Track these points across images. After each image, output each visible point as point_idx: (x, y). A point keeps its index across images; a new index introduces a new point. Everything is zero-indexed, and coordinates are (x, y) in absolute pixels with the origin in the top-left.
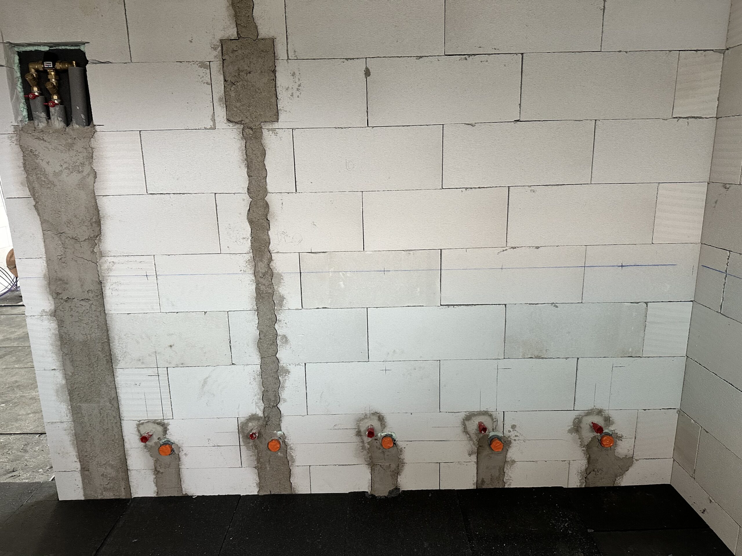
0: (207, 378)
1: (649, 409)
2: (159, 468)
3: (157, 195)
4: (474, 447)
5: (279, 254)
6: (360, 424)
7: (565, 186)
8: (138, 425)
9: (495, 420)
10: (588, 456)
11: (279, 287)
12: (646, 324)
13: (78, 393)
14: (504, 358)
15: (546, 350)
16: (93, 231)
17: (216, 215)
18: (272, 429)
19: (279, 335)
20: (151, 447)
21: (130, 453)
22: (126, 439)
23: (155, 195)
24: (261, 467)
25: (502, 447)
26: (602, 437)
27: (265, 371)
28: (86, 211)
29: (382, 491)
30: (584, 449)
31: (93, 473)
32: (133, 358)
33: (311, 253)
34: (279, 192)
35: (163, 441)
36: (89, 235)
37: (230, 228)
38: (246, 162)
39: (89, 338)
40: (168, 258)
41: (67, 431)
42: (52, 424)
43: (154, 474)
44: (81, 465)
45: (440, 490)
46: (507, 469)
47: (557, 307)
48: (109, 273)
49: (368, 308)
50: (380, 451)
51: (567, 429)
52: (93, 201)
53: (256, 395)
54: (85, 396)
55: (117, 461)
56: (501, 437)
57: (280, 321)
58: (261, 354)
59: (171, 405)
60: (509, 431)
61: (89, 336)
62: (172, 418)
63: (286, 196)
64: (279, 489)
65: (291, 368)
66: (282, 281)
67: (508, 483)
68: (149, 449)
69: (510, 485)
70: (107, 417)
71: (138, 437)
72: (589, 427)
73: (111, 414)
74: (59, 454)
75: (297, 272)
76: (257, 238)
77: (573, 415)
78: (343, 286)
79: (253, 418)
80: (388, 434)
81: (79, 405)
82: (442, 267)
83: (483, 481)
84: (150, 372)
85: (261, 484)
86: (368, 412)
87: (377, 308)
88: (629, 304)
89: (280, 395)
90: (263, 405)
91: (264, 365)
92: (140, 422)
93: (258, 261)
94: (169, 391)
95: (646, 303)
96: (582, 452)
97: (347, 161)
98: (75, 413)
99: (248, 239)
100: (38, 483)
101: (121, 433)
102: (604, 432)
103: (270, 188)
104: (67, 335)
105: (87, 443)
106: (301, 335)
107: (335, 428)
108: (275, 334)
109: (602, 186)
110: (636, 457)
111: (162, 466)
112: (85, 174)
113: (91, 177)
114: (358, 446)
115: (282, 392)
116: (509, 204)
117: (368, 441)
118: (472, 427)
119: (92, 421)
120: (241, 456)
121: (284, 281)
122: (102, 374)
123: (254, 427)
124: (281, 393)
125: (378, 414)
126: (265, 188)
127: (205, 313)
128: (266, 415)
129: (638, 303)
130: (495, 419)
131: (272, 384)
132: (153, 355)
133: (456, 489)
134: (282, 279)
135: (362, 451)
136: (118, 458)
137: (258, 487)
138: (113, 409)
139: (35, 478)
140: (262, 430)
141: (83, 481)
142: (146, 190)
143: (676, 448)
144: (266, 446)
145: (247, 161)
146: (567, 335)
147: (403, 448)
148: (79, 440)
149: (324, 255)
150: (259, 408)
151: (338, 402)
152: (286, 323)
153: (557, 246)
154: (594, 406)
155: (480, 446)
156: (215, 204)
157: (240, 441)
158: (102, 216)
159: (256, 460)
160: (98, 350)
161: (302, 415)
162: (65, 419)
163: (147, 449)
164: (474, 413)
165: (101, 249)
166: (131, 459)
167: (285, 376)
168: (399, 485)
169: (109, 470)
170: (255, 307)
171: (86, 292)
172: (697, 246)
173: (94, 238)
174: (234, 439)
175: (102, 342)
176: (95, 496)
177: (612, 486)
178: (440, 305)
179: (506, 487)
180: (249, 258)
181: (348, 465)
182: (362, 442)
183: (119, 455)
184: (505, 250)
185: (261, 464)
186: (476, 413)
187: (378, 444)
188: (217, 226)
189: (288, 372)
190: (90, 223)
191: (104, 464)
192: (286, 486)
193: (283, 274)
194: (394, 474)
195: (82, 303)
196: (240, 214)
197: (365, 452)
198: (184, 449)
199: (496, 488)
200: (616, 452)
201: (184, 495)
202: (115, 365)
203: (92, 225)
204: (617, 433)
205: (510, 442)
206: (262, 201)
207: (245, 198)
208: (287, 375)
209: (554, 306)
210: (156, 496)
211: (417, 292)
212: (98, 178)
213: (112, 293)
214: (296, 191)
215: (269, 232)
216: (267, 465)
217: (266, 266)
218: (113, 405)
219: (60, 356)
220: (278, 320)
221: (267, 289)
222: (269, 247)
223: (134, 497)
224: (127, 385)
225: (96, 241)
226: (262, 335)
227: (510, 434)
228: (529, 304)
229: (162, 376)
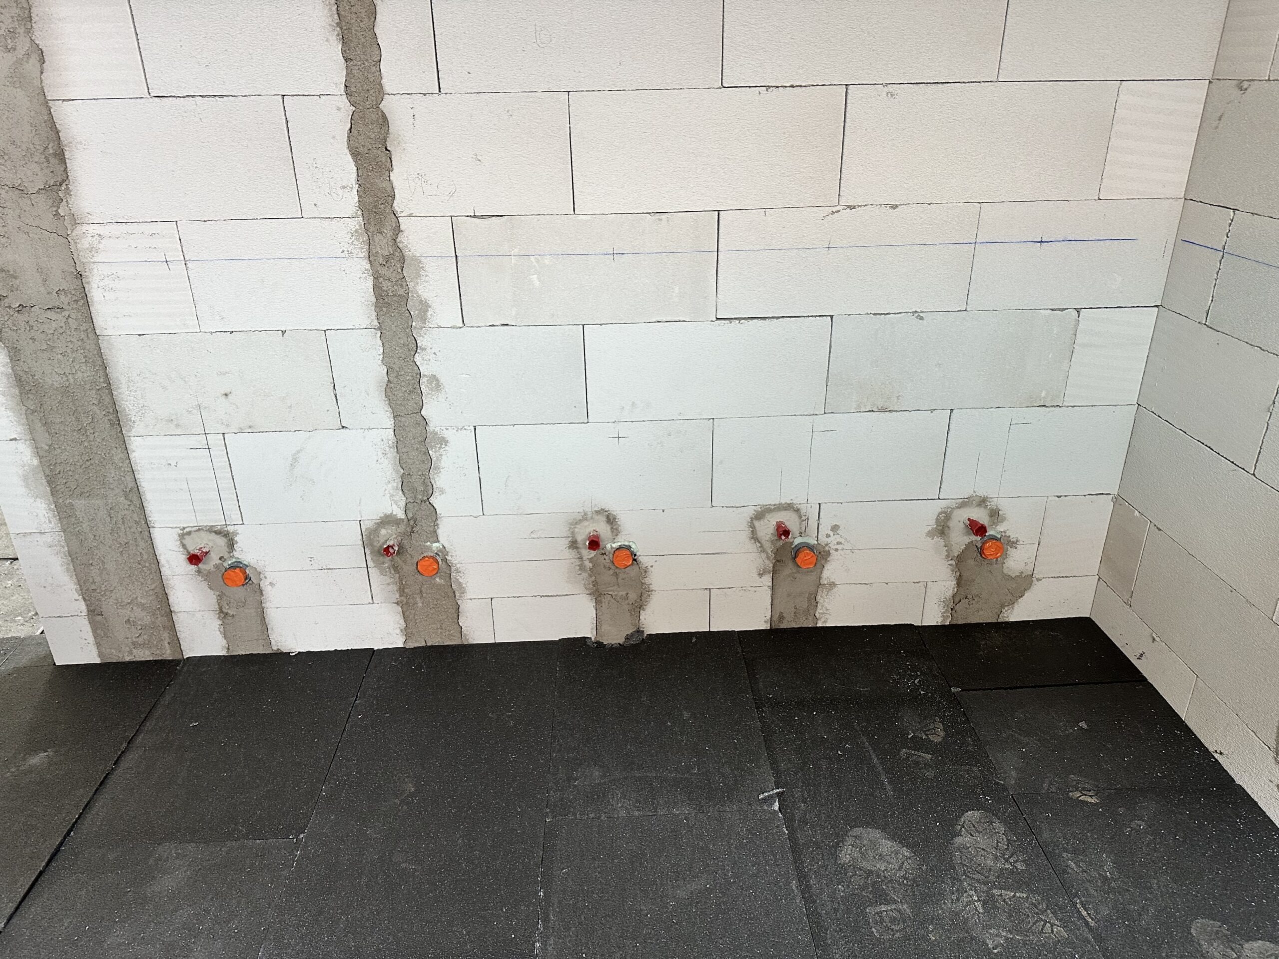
0: (298, 452)
1: (1065, 496)
2: (227, 607)
3: (170, 99)
4: (767, 562)
5: (413, 218)
6: (576, 530)
7: (949, 84)
8: (182, 536)
9: (804, 518)
10: (958, 574)
11: (418, 283)
12: (1074, 348)
13: (65, 481)
14: (825, 413)
15: (898, 398)
16: (52, 172)
17: (288, 141)
18: (423, 540)
19: (425, 375)
20: (209, 572)
21: (173, 585)
22: (162, 559)
23: (166, 98)
24: (407, 603)
25: (815, 561)
26: (984, 543)
27: (402, 439)
28: (34, 131)
29: (615, 636)
30: (953, 562)
31: (111, 619)
32: (159, 418)
33: (474, 216)
34: (406, 92)
35: (230, 562)
36: (45, 181)
37: (316, 167)
38: (338, 29)
39: (72, 381)
40: (204, 226)
41: (53, 548)
42: (24, 536)
43: (219, 618)
44: (87, 605)
45: (710, 632)
46: (821, 596)
47: (922, 318)
48: (93, 256)
49: (585, 326)
50: (611, 572)
51: (926, 531)
52: (45, 112)
53: (389, 482)
54: (78, 486)
55: (151, 598)
56: (813, 546)
57: (423, 349)
58: (393, 410)
59: (238, 500)
60: (828, 536)
61: (70, 377)
62: (241, 523)
63: (421, 101)
64: (441, 638)
65: (449, 435)
66: (422, 273)
67: (823, 620)
68: (207, 577)
69: (825, 622)
70: (123, 522)
71: (184, 556)
72: (963, 526)
73: (131, 517)
74: (45, 587)
75: (450, 254)
76: (368, 186)
77: (936, 508)
78: (537, 283)
79: (387, 520)
80: (624, 545)
81: (70, 503)
82: (719, 247)
83: (781, 618)
84: (193, 441)
85: (409, 631)
86: (588, 510)
87: (601, 325)
88: (1050, 311)
89: (433, 483)
90: (404, 498)
91: (401, 429)
92: (185, 531)
93: (373, 232)
94: (231, 476)
95: (1078, 310)
96: (948, 568)
97: (538, 29)
98: (63, 516)
99: (352, 188)
100: (16, 638)
101: (152, 551)
102: (987, 534)
103: (388, 84)
104: (29, 376)
105: (92, 568)
106: (464, 376)
107: (533, 536)
108: (417, 374)
109: (1016, 85)
110: (1037, 575)
111: (231, 605)
112: (21, 52)
113: (34, 59)
114: (573, 565)
115: (435, 476)
116: (847, 120)
117: (590, 557)
118: (767, 529)
119: (96, 530)
120: (370, 585)
121: (426, 273)
122: (104, 447)
123: (389, 536)
124: (434, 479)
125: (606, 511)
126: (379, 84)
127: (283, 332)
128: (410, 515)
129: (1063, 310)
130: (805, 516)
131: (417, 463)
132: (196, 411)
133: (736, 630)
134: (422, 268)
135: (580, 572)
136: (151, 593)
137: (403, 635)
138: (132, 508)
139: (10, 630)
140: (405, 542)
141: (94, 631)
142: (146, 88)
143: (1106, 558)
144: (414, 568)
145: (341, 28)
146: (937, 369)
147: (649, 567)
148: (78, 562)
149: (499, 221)
150: (396, 505)
151: (536, 492)
152: (435, 353)
153: (929, 204)
154: (974, 492)
155: (778, 561)
156: (284, 117)
157: (366, 560)
158: (66, 142)
159: (397, 591)
160: (91, 403)
161: (475, 515)
162: (47, 527)
163: (202, 577)
164: (770, 506)
165: (73, 210)
166: (174, 593)
167: (440, 448)
168: (643, 626)
169: (138, 613)
170: (376, 323)
171: (54, 293)
172: (1177, 203)
173: (55, 188)
174: (356, 556)
175: (98, 388)
176: (119, 657)
177: (994, 621)
178: (715, 319)
179: (819, 625)
180: (357, 227)
181: (557, 595)
182: (578, 558)
183: (153, 587)
184: (836, 212)
185: (407, 596)
186: (773, 507)
187: (606, 561)
188: (292, 162)
189: (444, 441)
190: (43, 157)
191: (128, 603)
192: (452, 632)
193: (423, 259)
194: (634, 609)
195: (50, 314)
196: (334, 137)
197: (585, 575)
198: (267, 574)
199: (802, 628)
200: (1005, 567)
201: (275, 652)
202: (126, 431)
203: (48, 161)
204: (1009, 536)
205: (828, 554)
206: (374, 110)
207: (341, 105)
208: (443, 446)
209: (917, 317)
210: (227, 655)
211: (674, 295)
212: (47, 62)
213: (104, 296)
214: (440, 92)
215: (391, 174)
216: (418, 599)
217: (389, 243)
218: (131, 501)
219: (21, 415)
220: (420, 347)
221: (396, 287)
222: (394, 205)
223: (187, 656)
224: (153, 466)
225: (61, 194)
226: (392, 375)
227: (829, 540)
228: (874, 314)
229: (214, 449)
